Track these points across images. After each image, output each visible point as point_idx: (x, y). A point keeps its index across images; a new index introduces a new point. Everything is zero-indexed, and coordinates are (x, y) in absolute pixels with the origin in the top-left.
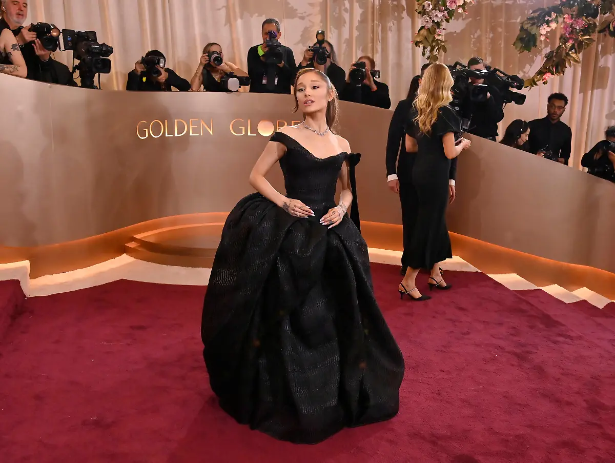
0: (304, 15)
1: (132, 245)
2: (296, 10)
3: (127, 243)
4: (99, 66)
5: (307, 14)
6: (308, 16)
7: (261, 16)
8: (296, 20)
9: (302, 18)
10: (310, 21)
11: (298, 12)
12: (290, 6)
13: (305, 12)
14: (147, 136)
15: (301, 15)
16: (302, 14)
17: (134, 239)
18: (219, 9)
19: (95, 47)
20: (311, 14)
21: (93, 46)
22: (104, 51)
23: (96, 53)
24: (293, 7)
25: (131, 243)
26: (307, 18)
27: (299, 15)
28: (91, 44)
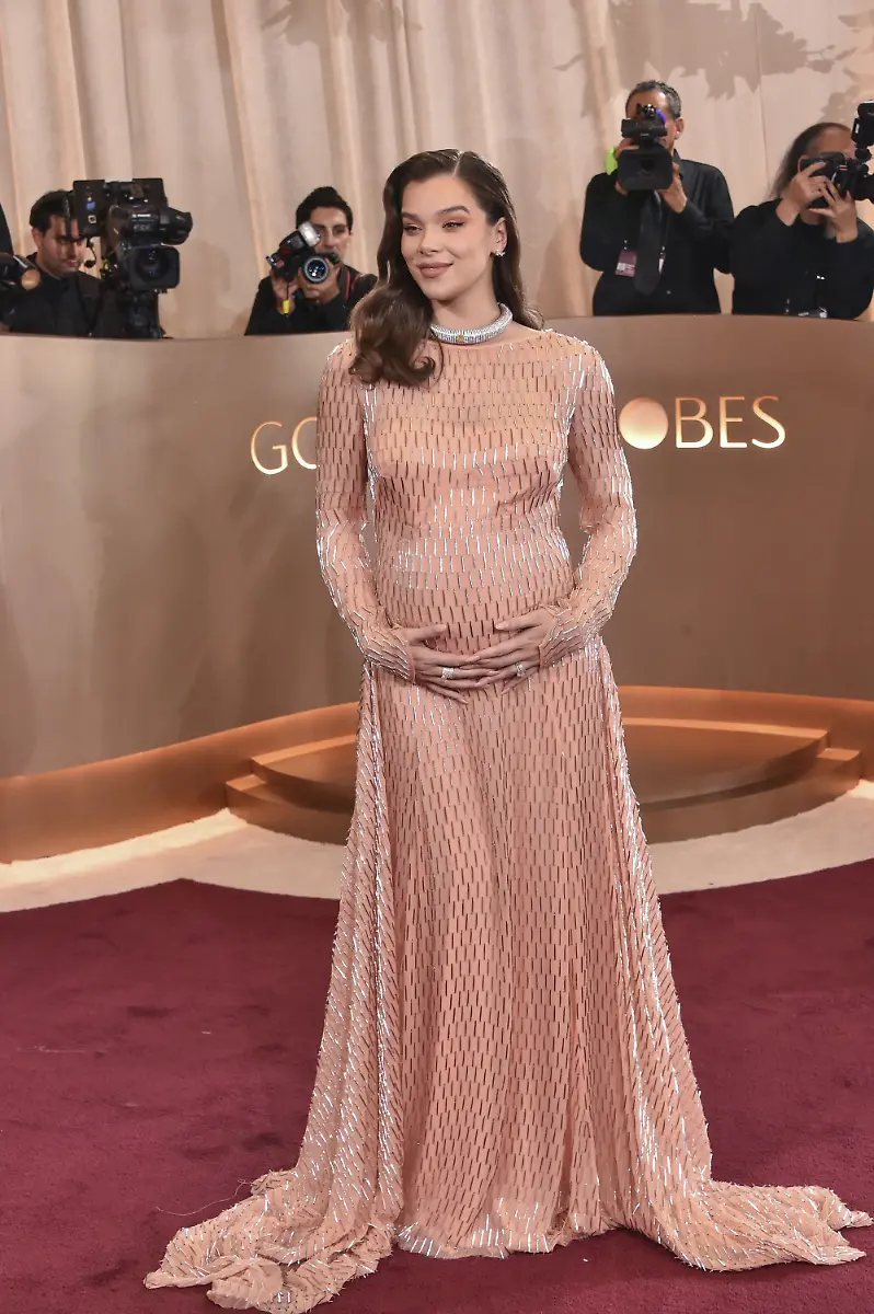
0: (829, 55)
1: (242, 784)
2: (803, 43)
3: (231, 778)
4: (152, 269)
5: (838, 51)
6: (840, 57)
7: (695, 73)
8: (804, 75)
9: (823, 66)
10: (847, 72)
11: (809, 48)
12: (781, 32)
13: (831, 47)
14: (284, 465)
15: (818, 57)
16: (821, 52)
17: (252, 768)
18: (564, 68)
19: (138, 218)
20: (854, 50)
21: (134, 216)
22: (164, 226)
23: (141, 234)
24: (790, 35)
25: (244, 779)
26: (838, 66)
27: (811, 58)
28: (129, 211)
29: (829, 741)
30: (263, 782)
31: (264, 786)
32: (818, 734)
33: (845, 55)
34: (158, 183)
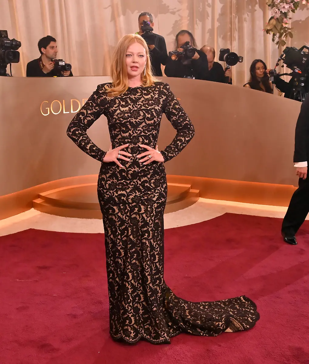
0: (175, 10)
1: (38, 201)
2: (168, 6)
3: (34, 200)
4: (11, 57)
8: (169, 15)
9: (173, 13)
10: (179, 15)
11: (170, 8)
12: (163, 3)
13: (175, 8)
14: (49, 113)
16: (173, 9)
17: (39, 196)
18: (106, 8)
19: (6, 42)
20: (181, 9)
21: (5, 41)
22: (14, 45)
23: (8, 47)
24: (165, 4)
25: (37, 199)
26: (177, 13)
27: (171, 11)
28: (4, 40)
29: (192, 188)
30: (44, 201)
31: (44, 202)
32: (189, 186)
33: (178, 11)
34: (6, 32)
